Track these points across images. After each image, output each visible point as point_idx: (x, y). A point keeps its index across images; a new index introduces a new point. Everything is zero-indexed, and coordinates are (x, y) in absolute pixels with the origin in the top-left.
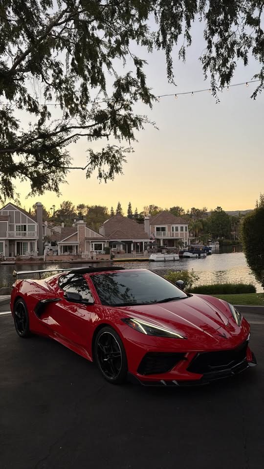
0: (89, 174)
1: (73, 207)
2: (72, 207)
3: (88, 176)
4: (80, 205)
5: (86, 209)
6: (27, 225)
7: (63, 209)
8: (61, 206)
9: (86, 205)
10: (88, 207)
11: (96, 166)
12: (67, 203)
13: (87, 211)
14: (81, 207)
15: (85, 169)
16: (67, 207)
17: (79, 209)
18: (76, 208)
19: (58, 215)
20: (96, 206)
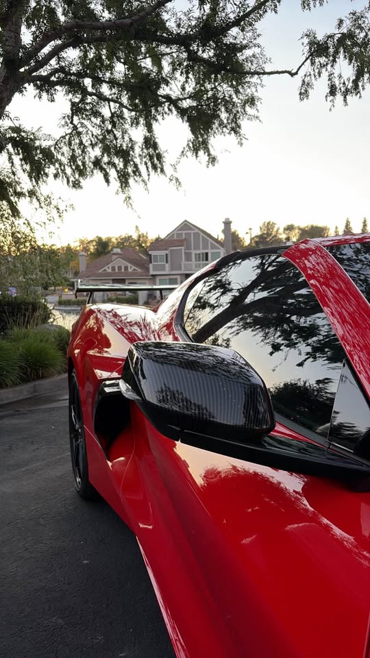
0: (306, 91)
1: (277, 231)
2: (275, 229)
3: (304, 94)
4: (288, 226)
5: (297, 231)
6: (210, 251)
7: (264, 234)
8: (261, 229)
9: (296, 225)
10: (300, 229)
11: (324, 70)
12: (269, 223)
13: (298, 235)
14: (290, 228)
15: (296, 73)
16: (268, 229)
17: (287, 232)
18: (281, 231)
19: (256, 242)
20: (312, 226)
